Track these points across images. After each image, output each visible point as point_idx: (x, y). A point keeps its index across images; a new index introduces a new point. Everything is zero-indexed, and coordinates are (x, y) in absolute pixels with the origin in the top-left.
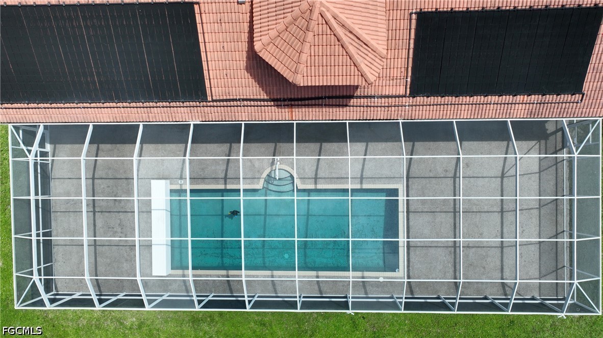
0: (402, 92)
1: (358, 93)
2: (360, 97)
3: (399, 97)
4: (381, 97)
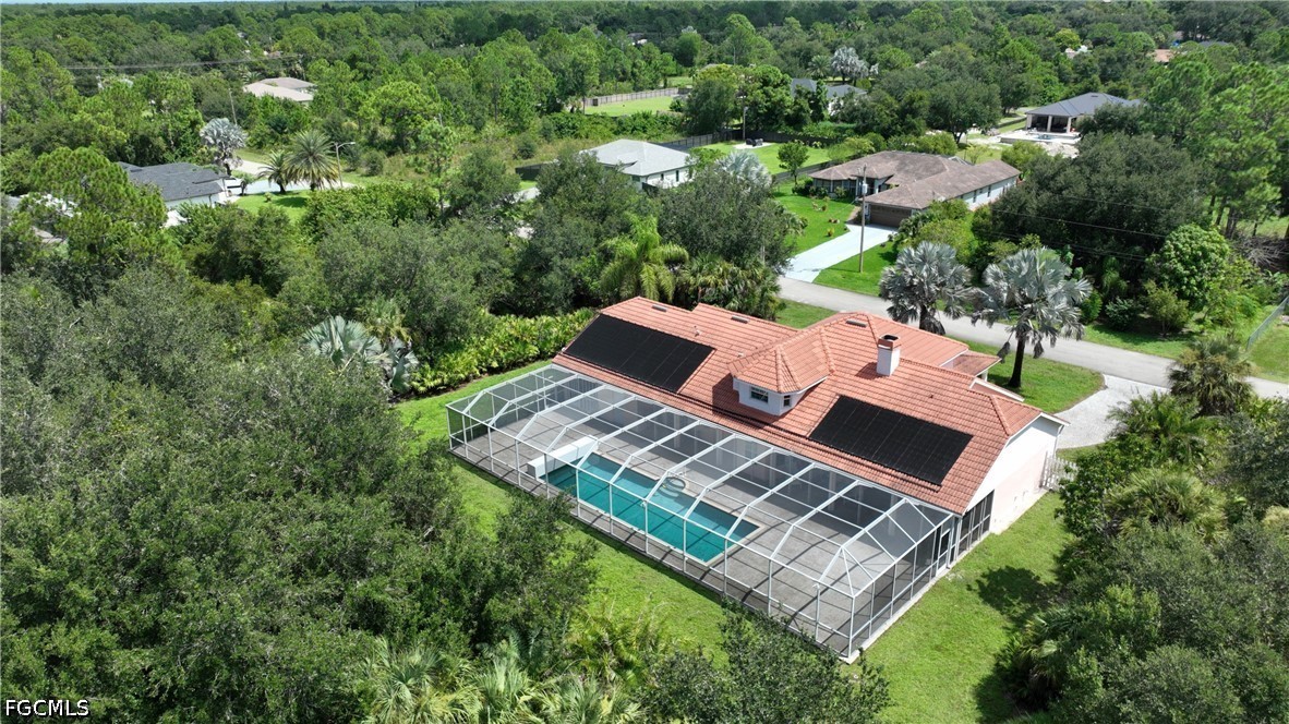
1: (774, 424)
2: (774, 426)
3: (799, 436)
4: (787, 431)
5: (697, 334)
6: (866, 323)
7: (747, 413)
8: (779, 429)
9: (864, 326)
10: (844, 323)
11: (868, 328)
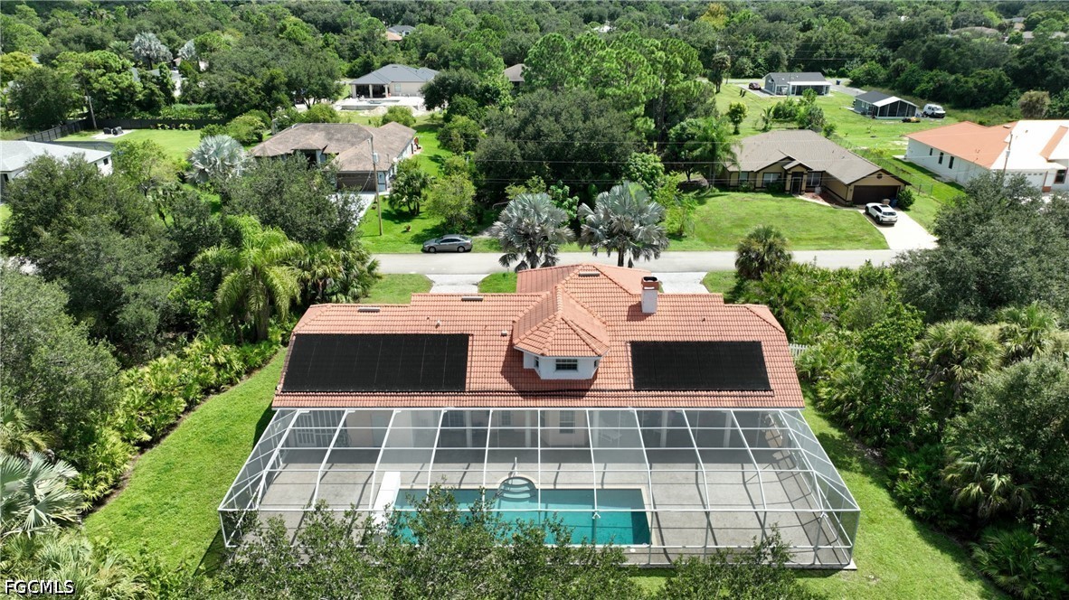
0: (627, 387)
1: (592, 387)
2: (594, 390)
3: (626, 390)
4: (611, 391)
5: (437, 326)
6: (598, 272)
7: (558, 387)
8: (600, 390)
9: (598, 275)
10: (577, 277)
11: (601, 276)
